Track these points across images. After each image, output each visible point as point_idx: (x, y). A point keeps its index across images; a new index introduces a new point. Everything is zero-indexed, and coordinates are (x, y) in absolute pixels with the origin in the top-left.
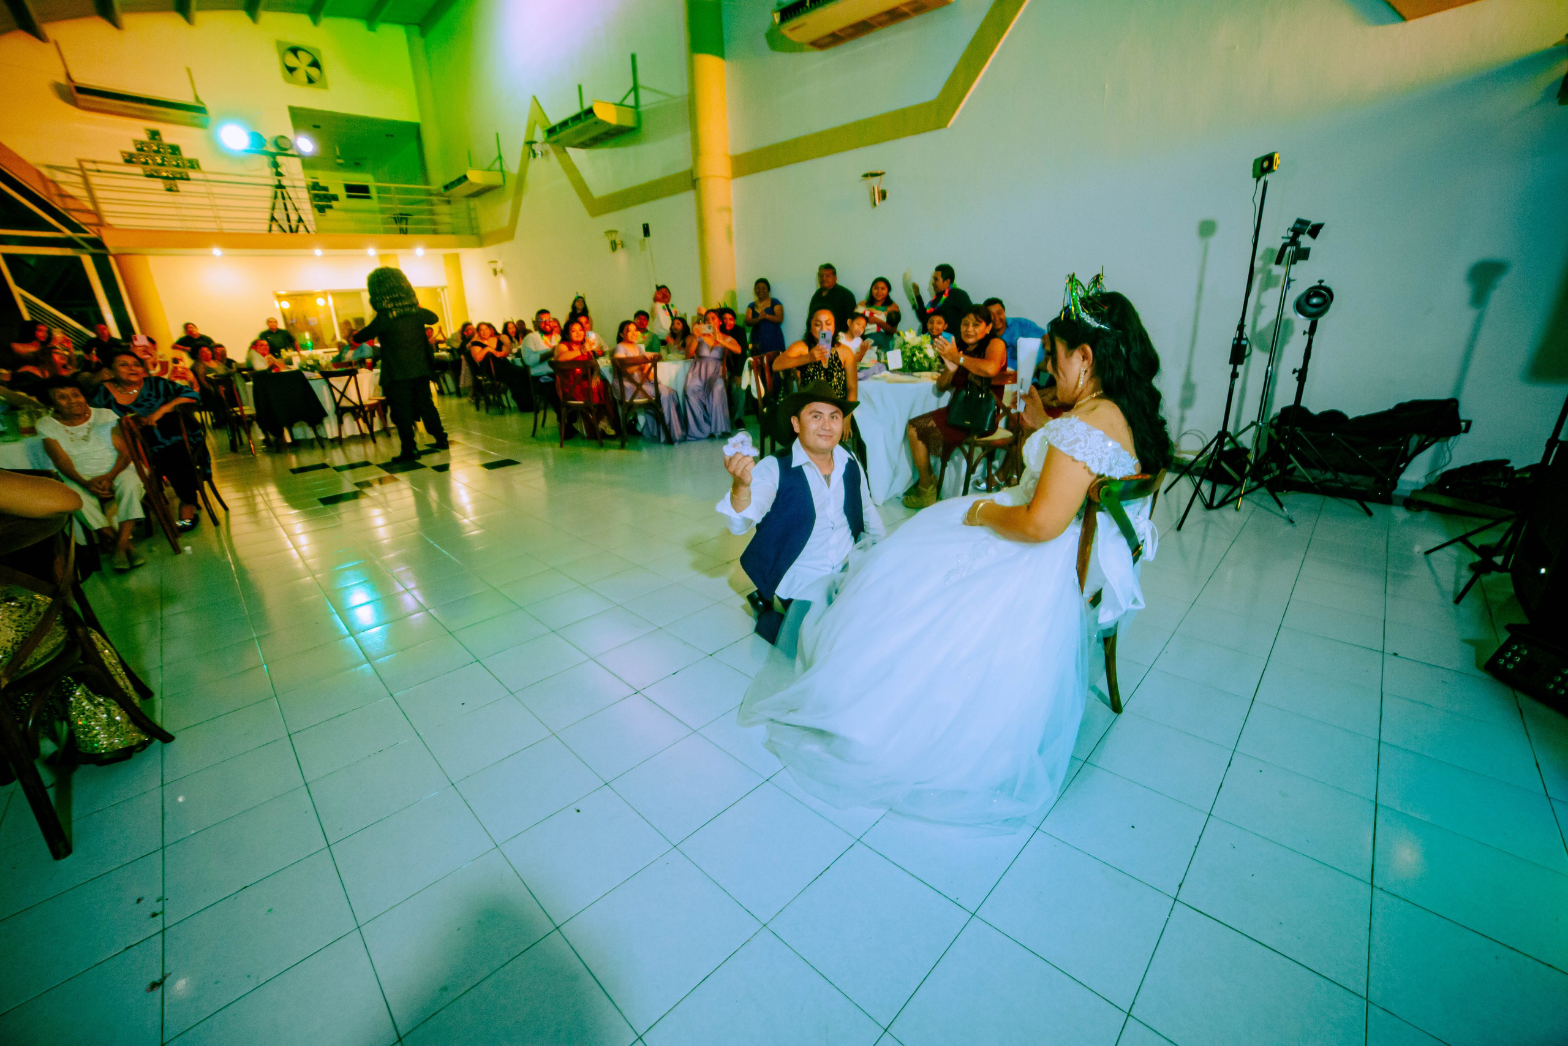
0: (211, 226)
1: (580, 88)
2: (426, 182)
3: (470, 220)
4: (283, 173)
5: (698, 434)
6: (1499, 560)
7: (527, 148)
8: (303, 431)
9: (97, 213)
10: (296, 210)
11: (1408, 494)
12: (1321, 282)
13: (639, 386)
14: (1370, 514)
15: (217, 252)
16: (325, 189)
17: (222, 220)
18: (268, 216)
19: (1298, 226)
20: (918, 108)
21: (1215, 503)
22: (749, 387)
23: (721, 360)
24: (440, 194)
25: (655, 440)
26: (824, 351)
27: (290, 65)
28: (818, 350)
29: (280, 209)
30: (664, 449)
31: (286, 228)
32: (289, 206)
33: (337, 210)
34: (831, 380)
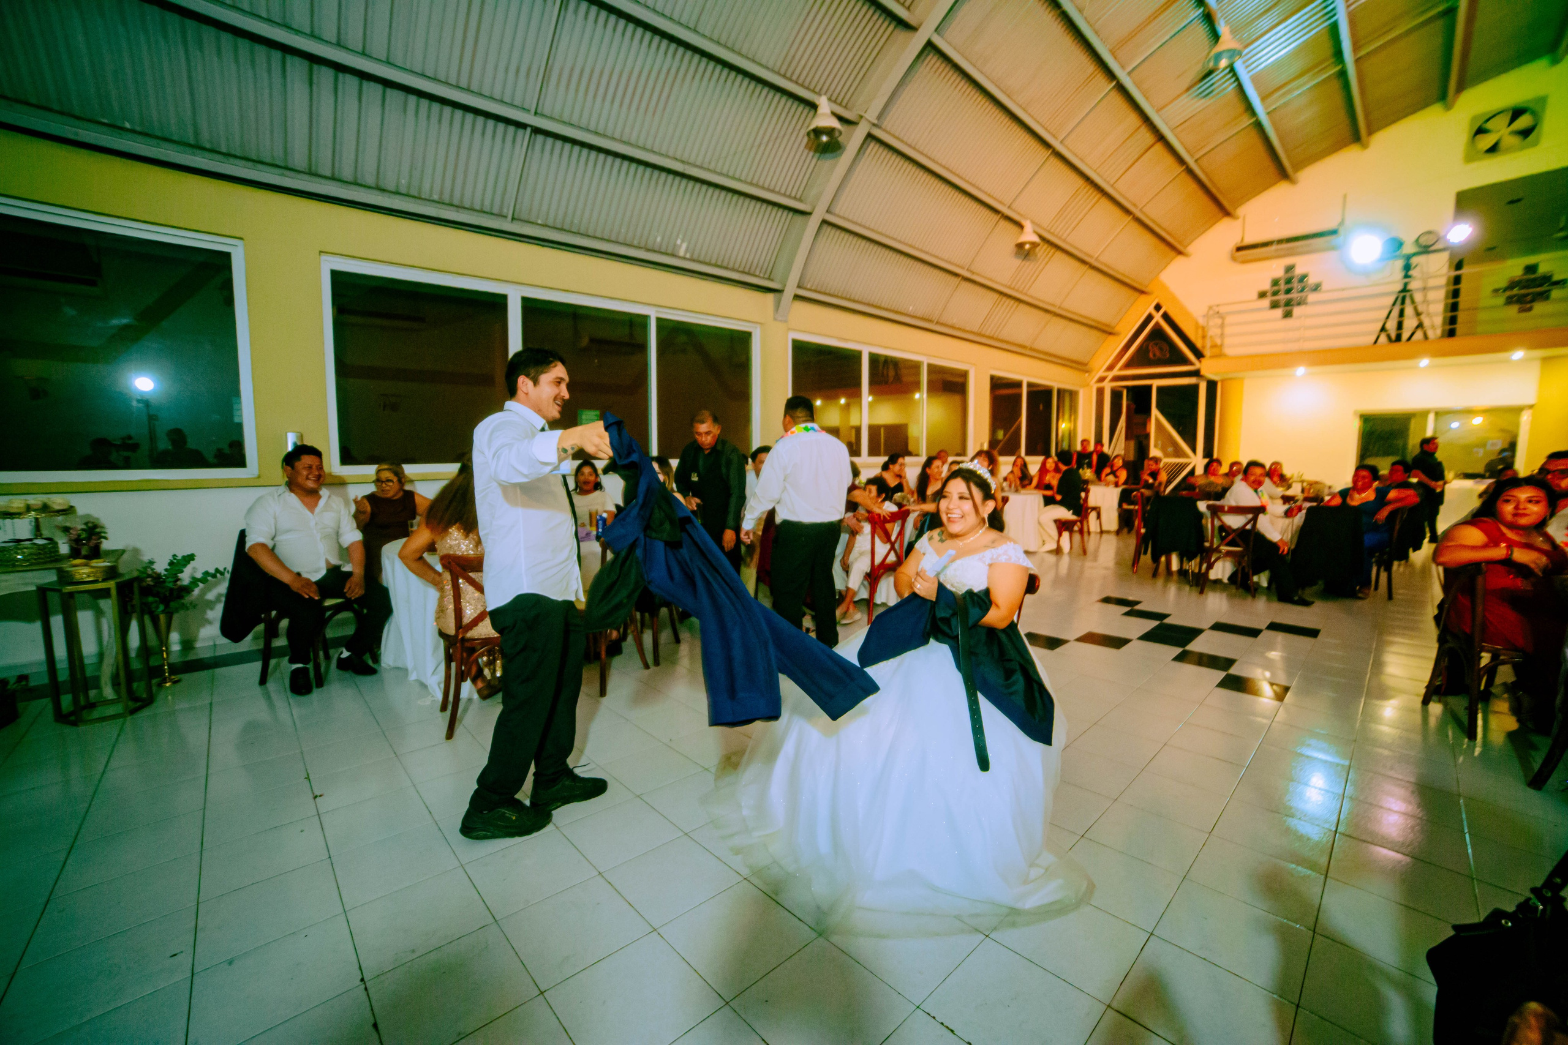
10: (1418, 314)
15: (1301, 371)
18: (1379, 326)
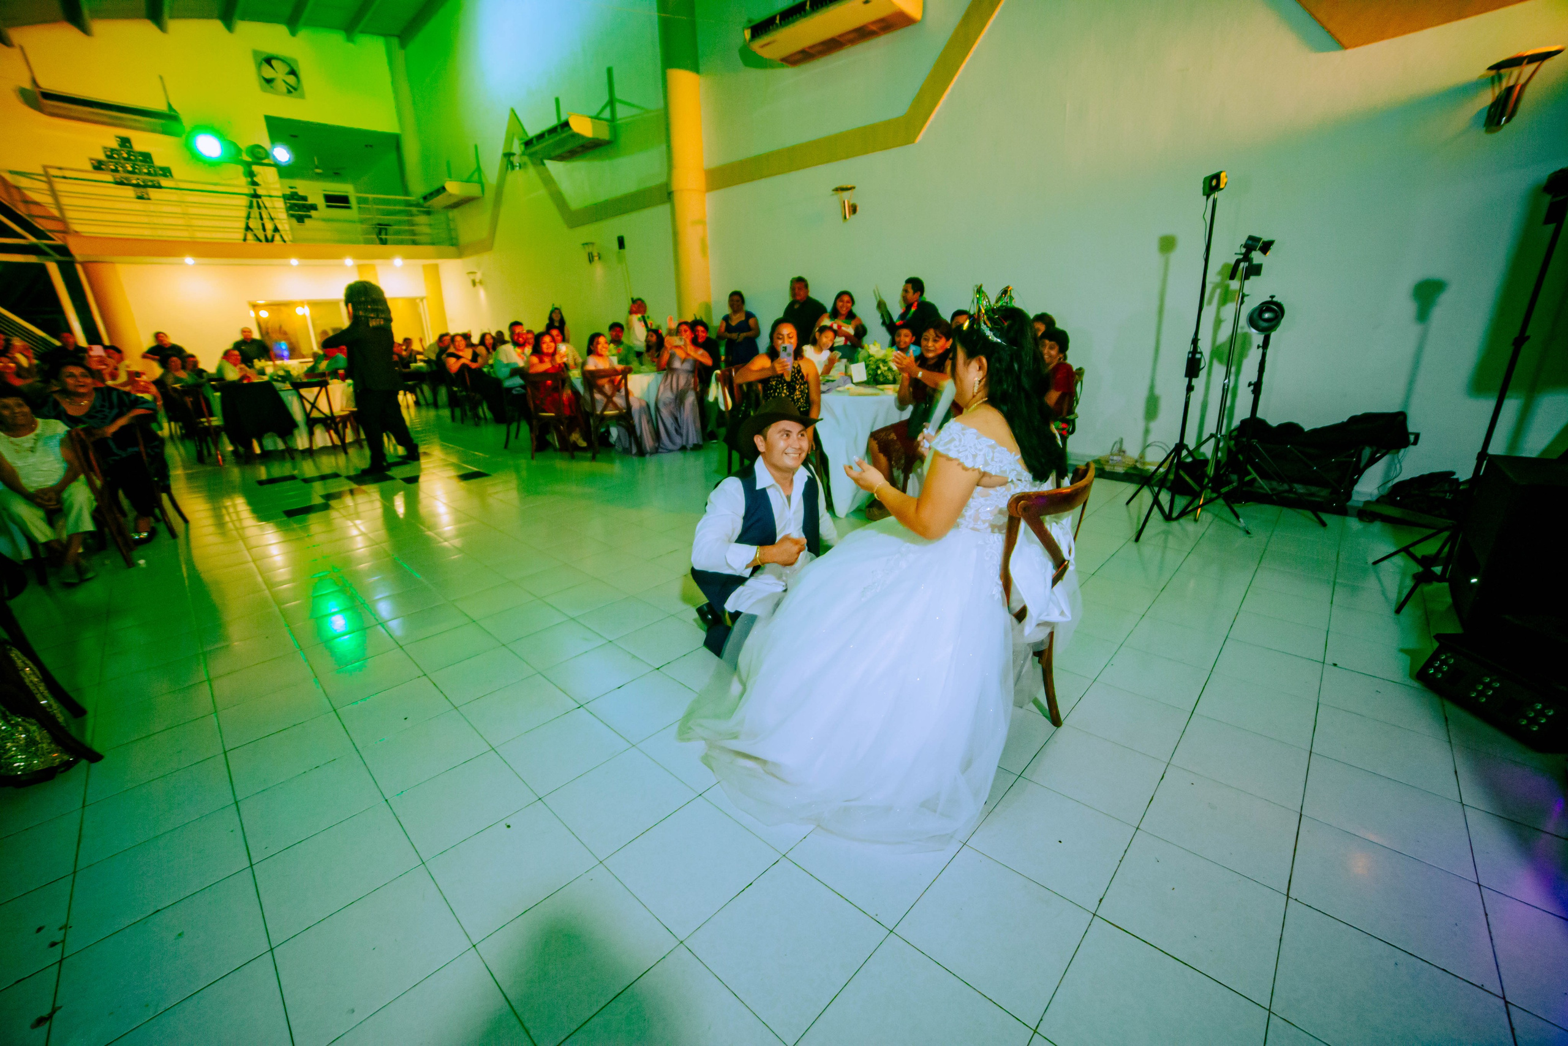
0: (183, 235)
1: (557, 100)
2: (406, 192)
3: (450, 230)
4: (259, 182)
5: (670, 445)
6: (1438, 570)
7: (505, 160)
8: (272, 442)
9: (62, 220)
10: (272, 219)
11: (1361, 505)
12: (1272, 297)
13: (609, 399)
14: (1323, 524)
15: (189, 260)
16: (304, 198)
17: (196, 228)
18: (243, 225)
19: (1250, 242)
20: (887, 124)
21: (1174, 515)
22: (716, 399)
23: (693, 372)
24: (418, 205)
25: (627, 451)
26: (785, 364)
27: (268, 77)
28: (780, 363)
29: (255, 218)
30: (636, 460)
31: (262, 238)
32: (265, 215)
33: (318, 219)
34: (793, 393)
